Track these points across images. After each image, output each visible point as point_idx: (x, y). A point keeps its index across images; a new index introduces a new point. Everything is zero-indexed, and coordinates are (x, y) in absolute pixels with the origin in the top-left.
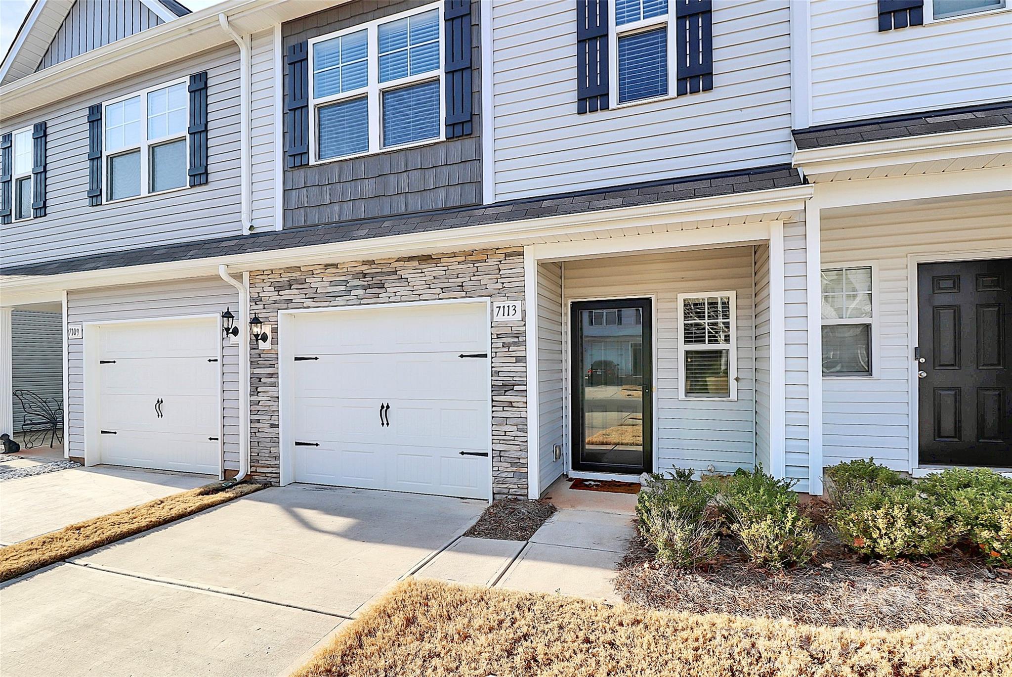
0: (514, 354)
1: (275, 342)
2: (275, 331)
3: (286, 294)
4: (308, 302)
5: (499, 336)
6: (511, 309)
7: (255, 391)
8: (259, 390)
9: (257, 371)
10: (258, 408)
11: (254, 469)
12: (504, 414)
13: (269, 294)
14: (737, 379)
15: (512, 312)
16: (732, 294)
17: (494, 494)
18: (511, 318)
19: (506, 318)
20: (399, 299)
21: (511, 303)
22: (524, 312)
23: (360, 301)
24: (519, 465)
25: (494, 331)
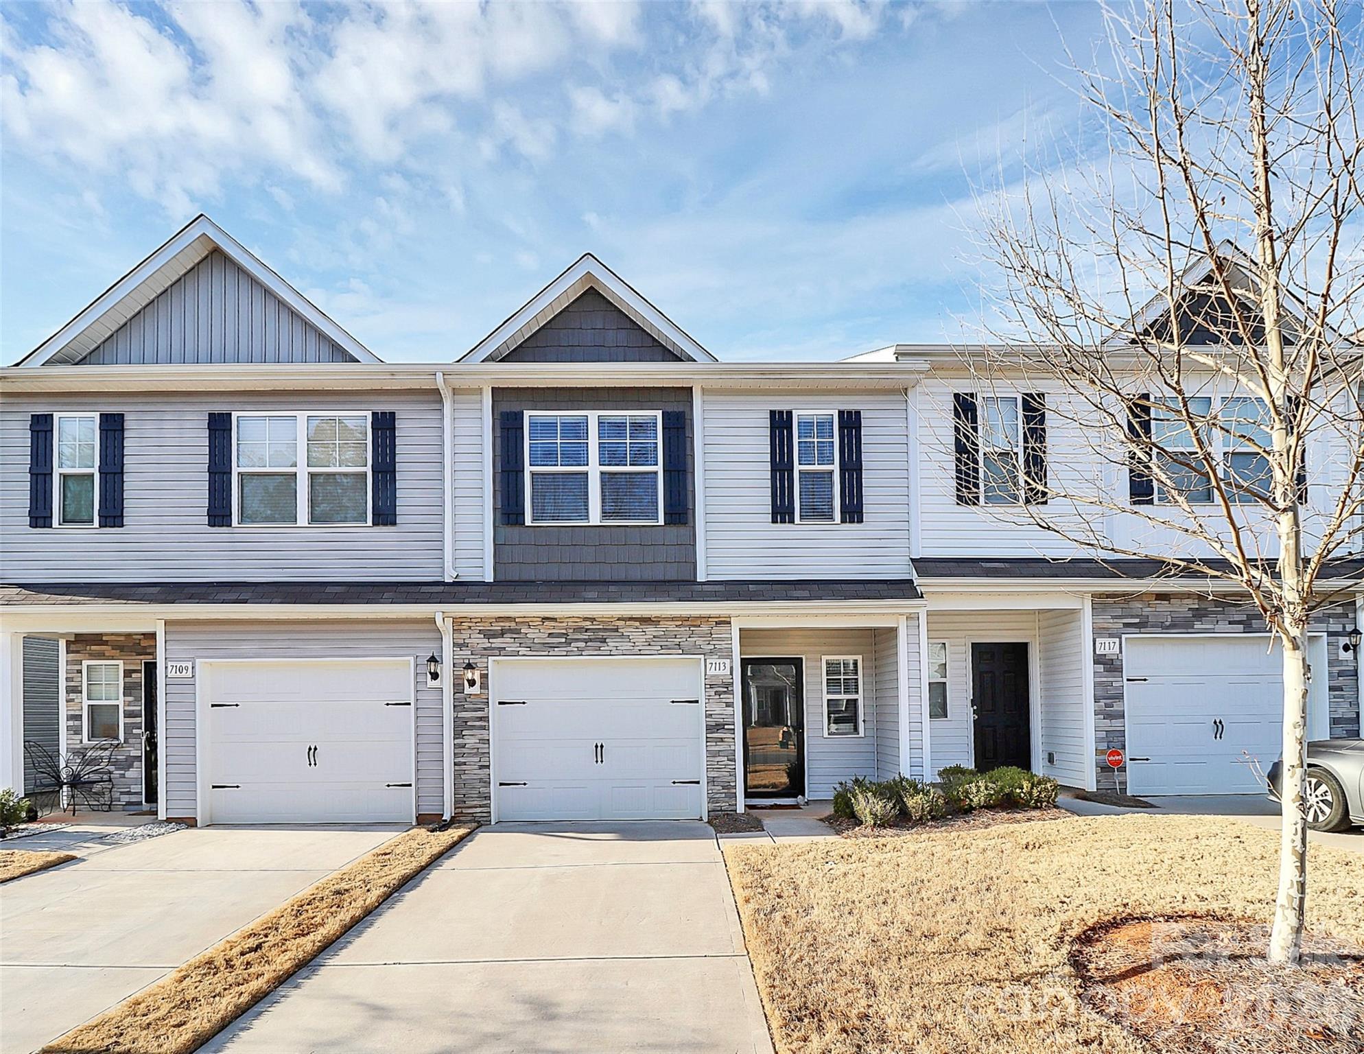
0: (724, 700)
1: (484, 686)
2: (484, 677)
3: (497, 642)
4: (523, 651)
5: (711, 686)
6: (722, 665)
7: (458, 734)
8: (463, 733)
9: (461, 715)
10: (464, 750)
11: (458, 811)
12: (717, 748)
13: (480, 642)
14: (864, 721)
15: (722, 667)
16: (859, 658)
17: (709, 812)
18: (721, 672)
19: (717, 672)
20: (621, 652)
21: (722, 661)
22: (732, 668)
23: (580, 652)
24: (729, 788)
25: (708, 682)
